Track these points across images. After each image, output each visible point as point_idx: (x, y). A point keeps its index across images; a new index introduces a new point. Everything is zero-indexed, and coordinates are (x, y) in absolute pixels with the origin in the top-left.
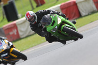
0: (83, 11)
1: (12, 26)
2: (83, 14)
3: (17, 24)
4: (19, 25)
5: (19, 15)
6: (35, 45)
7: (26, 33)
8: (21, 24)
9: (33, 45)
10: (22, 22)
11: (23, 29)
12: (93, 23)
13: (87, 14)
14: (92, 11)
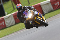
0: (45, 11)
1: (2, 20)
2: (45, 12)
3: (4, 18)
4: (6, 19)
5: (6, 13)
6: (15, 32)
8: (7, 18)
9: (14, 31)
10: (7, 17)
12: (51, 18)
13: (47, 12)
14: (50, 10)
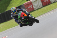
7: (37, 7)
11: (35, 5)
